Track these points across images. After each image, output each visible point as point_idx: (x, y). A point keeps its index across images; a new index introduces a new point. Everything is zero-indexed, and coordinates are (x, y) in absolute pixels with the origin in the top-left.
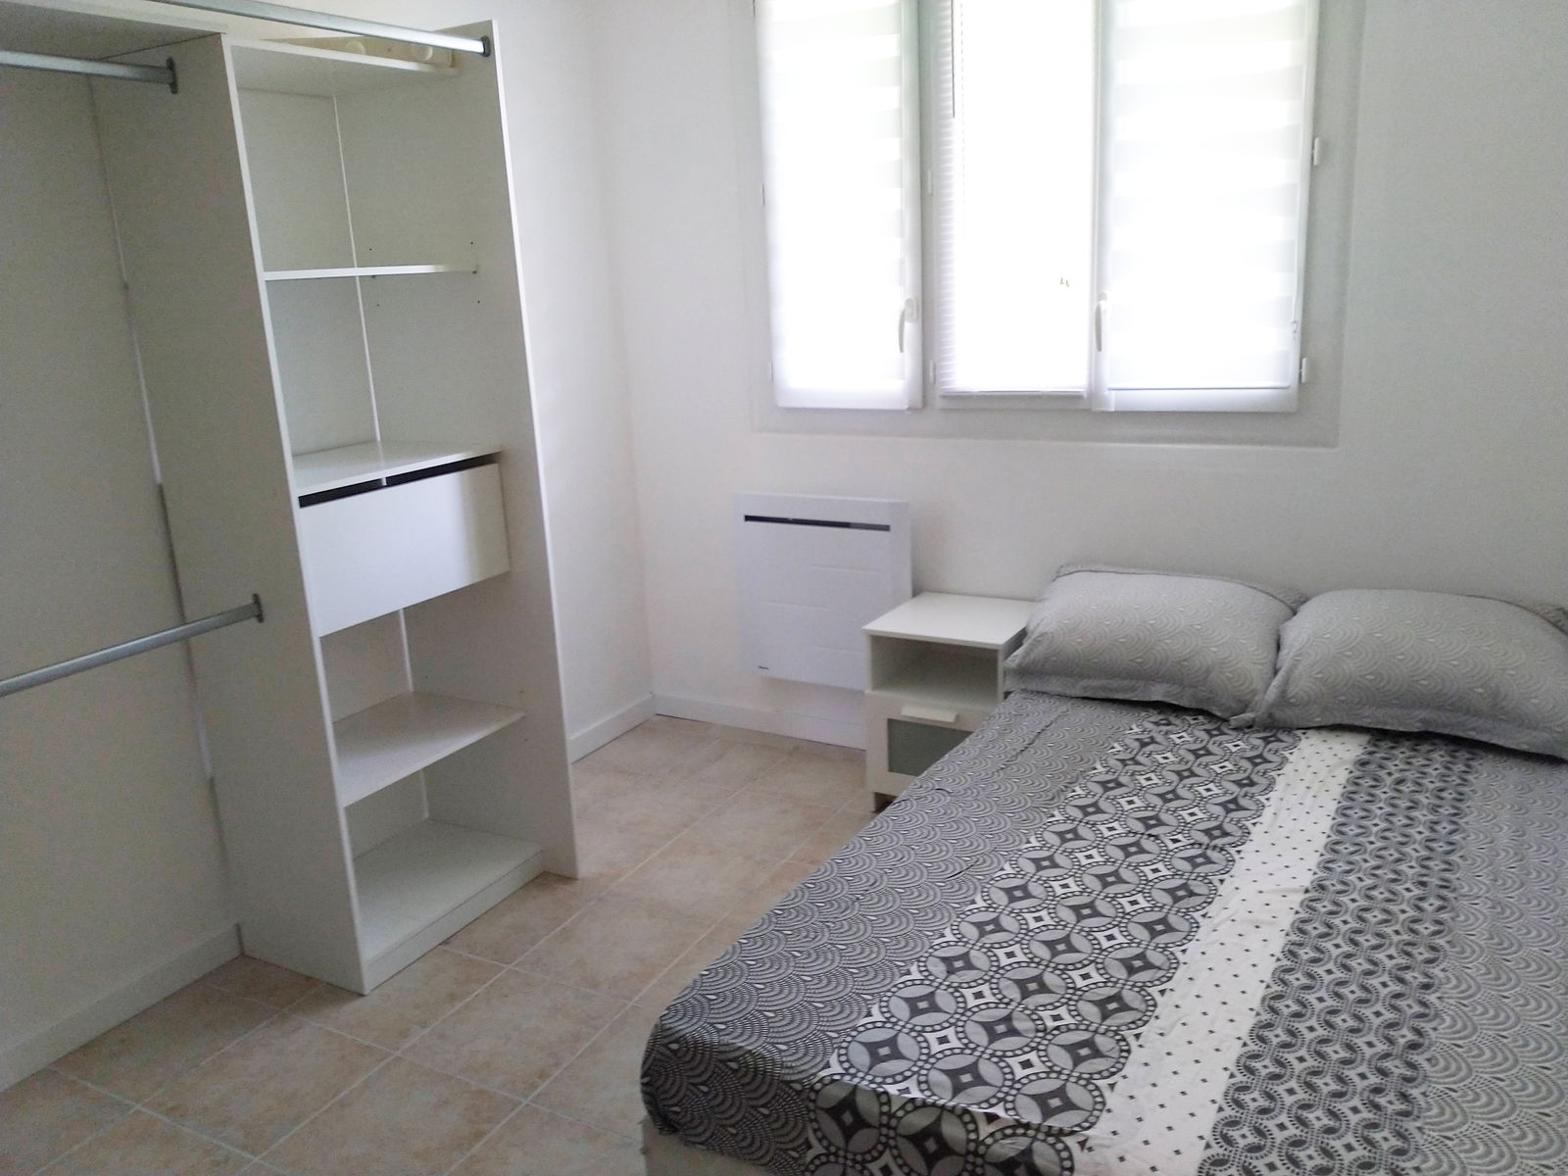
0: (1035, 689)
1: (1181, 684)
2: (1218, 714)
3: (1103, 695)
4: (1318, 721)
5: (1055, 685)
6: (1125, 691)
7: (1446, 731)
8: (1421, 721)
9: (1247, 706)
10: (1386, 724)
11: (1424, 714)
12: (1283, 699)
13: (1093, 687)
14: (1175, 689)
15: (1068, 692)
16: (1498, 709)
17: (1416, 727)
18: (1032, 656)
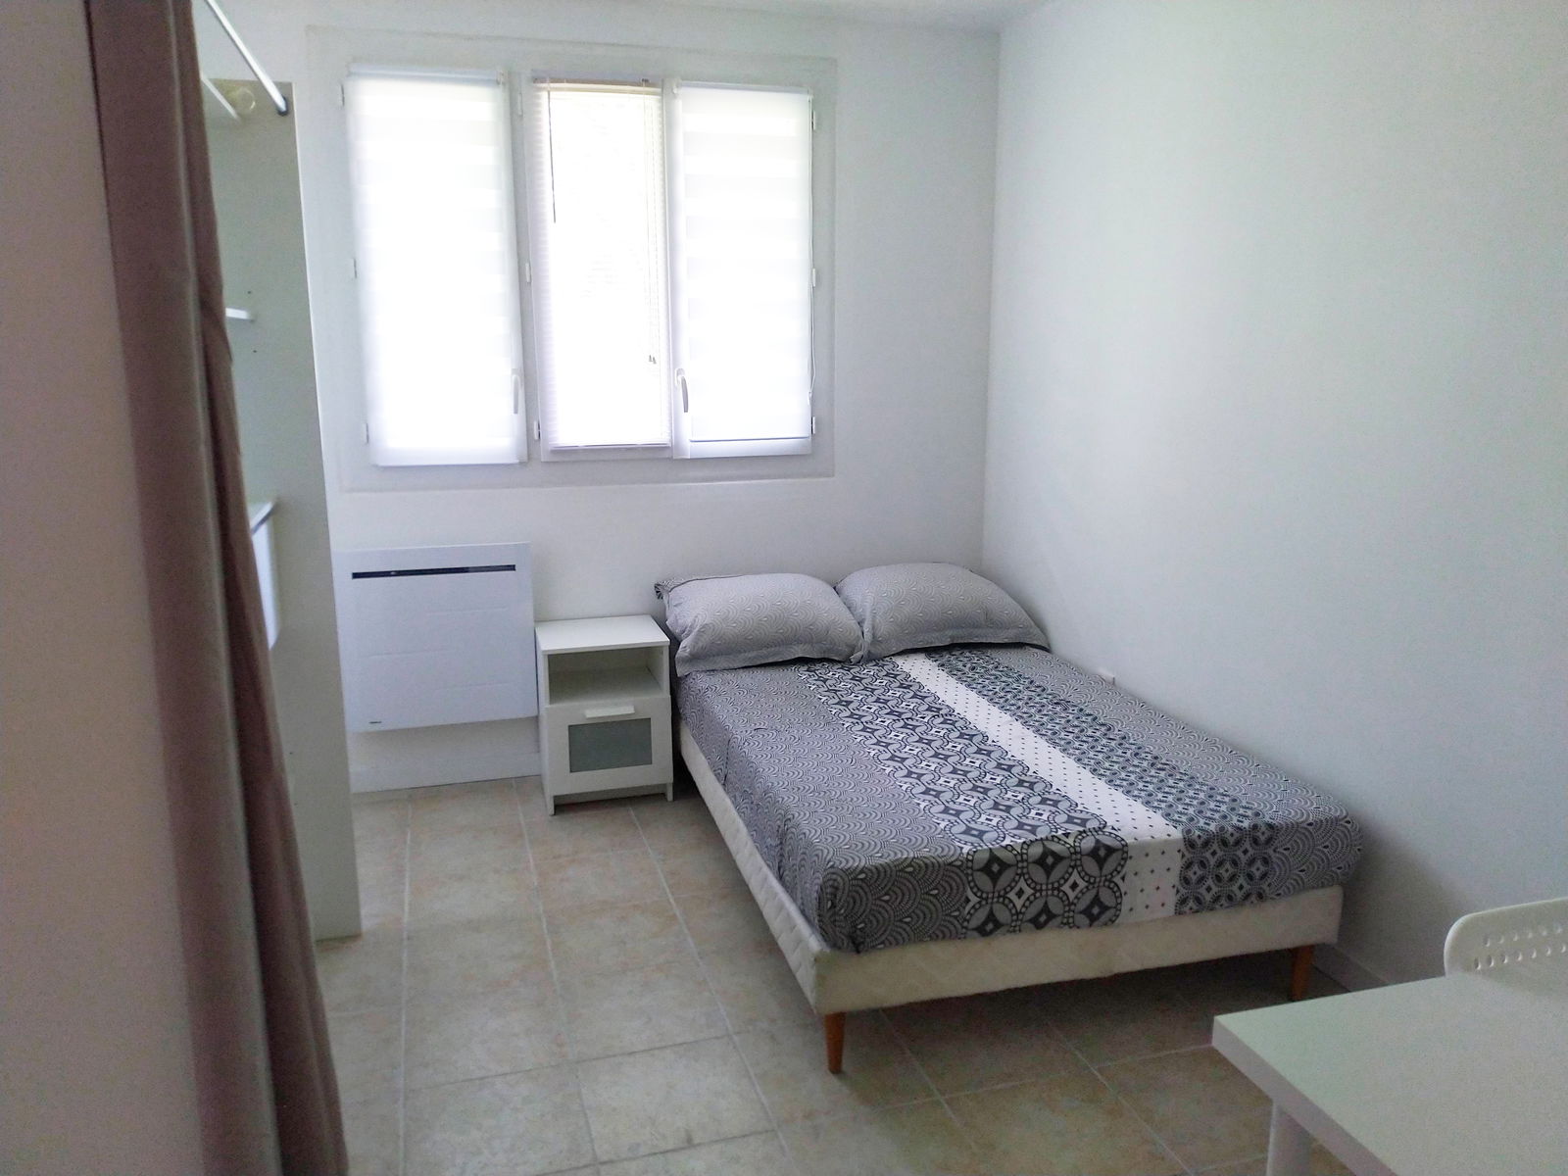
0: (704, 669)
1: (811, 642)
2: (836, 658)
3: (759, 663)
4: (895, 650)
5: (722, 663)
6: (774, 655)
7: (960, 641)
8: (950, 637)
9: (854, 649)
10: (931, 643)
11: (950, 633)
12: (875, 640)
13: (751, 656)
14: (807, 647)
15: (731, 666)
16: (990, 621)
17: (947, 642)
18: (700, 644)
